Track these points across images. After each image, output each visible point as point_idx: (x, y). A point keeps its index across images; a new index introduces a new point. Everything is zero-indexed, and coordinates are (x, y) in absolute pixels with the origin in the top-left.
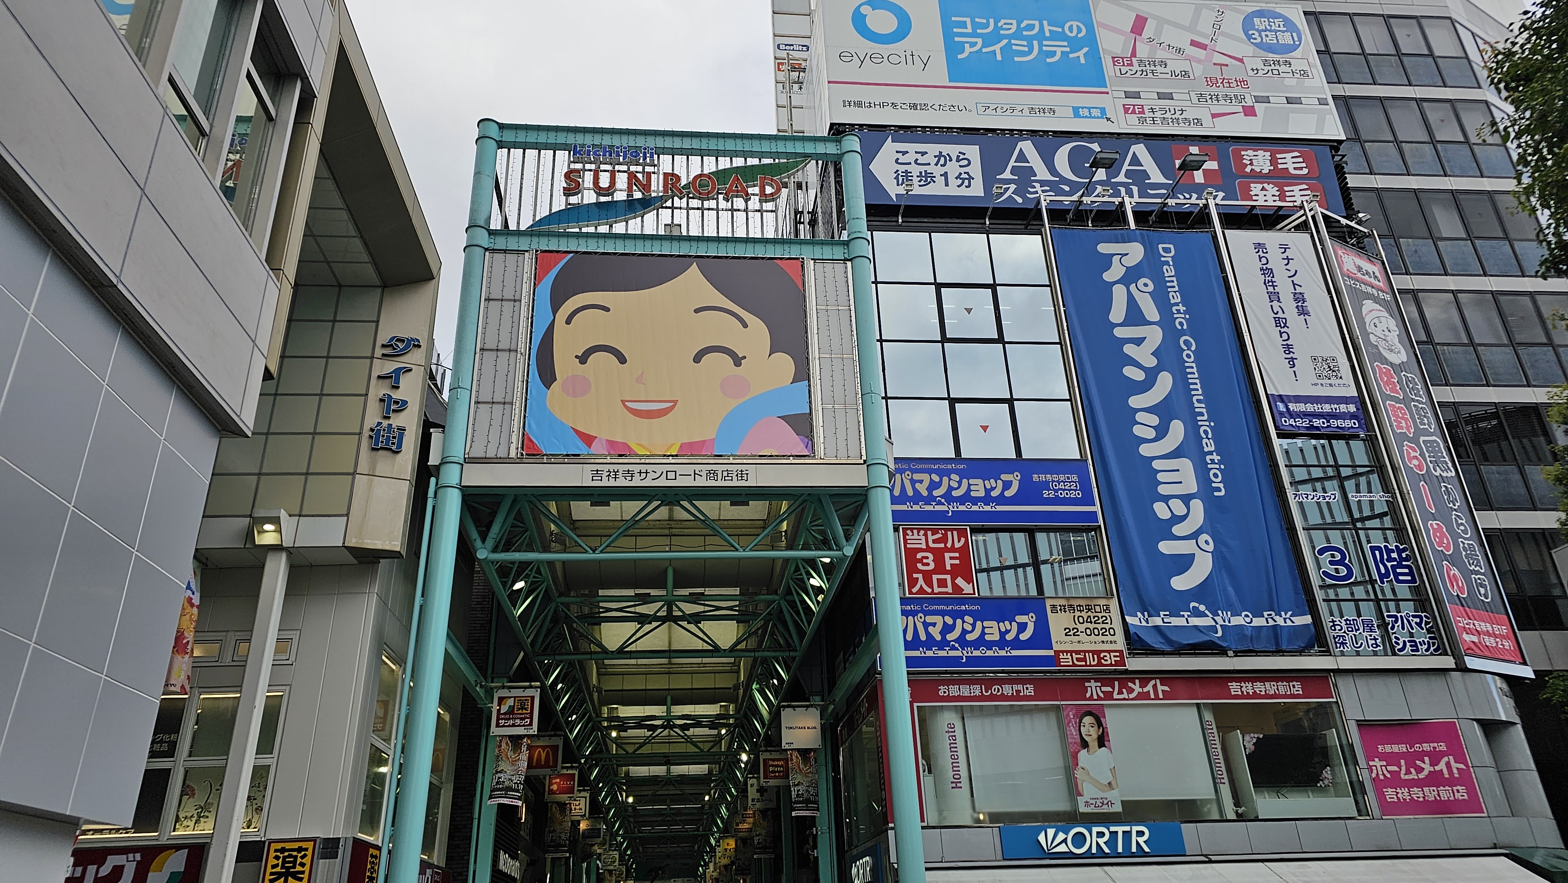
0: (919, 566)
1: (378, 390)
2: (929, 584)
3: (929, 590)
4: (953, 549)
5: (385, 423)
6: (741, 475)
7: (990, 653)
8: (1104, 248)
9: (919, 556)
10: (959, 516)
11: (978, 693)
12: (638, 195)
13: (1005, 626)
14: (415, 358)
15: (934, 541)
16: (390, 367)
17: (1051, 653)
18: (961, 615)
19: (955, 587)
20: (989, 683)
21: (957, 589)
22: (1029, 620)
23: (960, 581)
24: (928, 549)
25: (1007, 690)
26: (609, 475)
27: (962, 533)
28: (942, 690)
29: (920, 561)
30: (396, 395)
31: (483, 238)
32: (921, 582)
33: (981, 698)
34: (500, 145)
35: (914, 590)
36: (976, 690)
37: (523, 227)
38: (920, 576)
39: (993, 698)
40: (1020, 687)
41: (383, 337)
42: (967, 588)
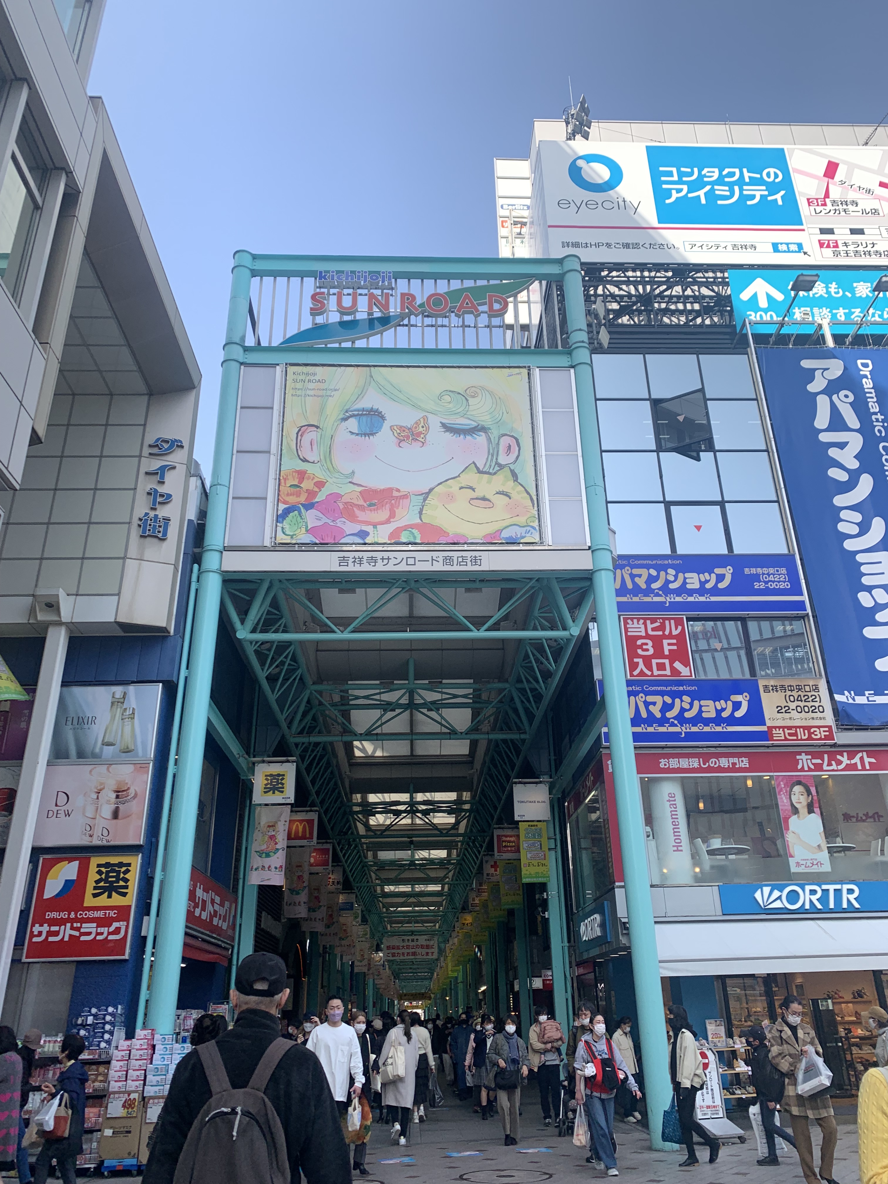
0: (640, 651)
1: (147, 484)
2: (649, 667)
3: (649, 673)
4: (670, 636)
5: (152, 514)
6: (475, 561)
7: (707, 729)
8: (806, 364)
9: (639, 642)
10: (675, 607)
11: (696, 765)
12: (377, 314)
13: (719, 705)
14: (178, 457)
15: (653, 629)
16: (156, 464)
17: (764, 728)
18: (679, 695)
19: (673, 669)
20: (706, 757)
21: (675, 672)
22: (743, 699)
23: (677, 665)
24: (647, 636)
25: (724, 762)
26: (354, 562)
27: (679, 622)
28: (663, 763)
29: (640, 647)
30: (161, 489)
31: (238, 353)
32: (641, 666)
33: (700, 770)
34: (254, 273)
35: (636, 673)
36: (695, 763)
37: (275, 344)
38: (640, 661)
39: (710, 770)
40: (736, 760)
41: (150, 439)
42: (685, 671)
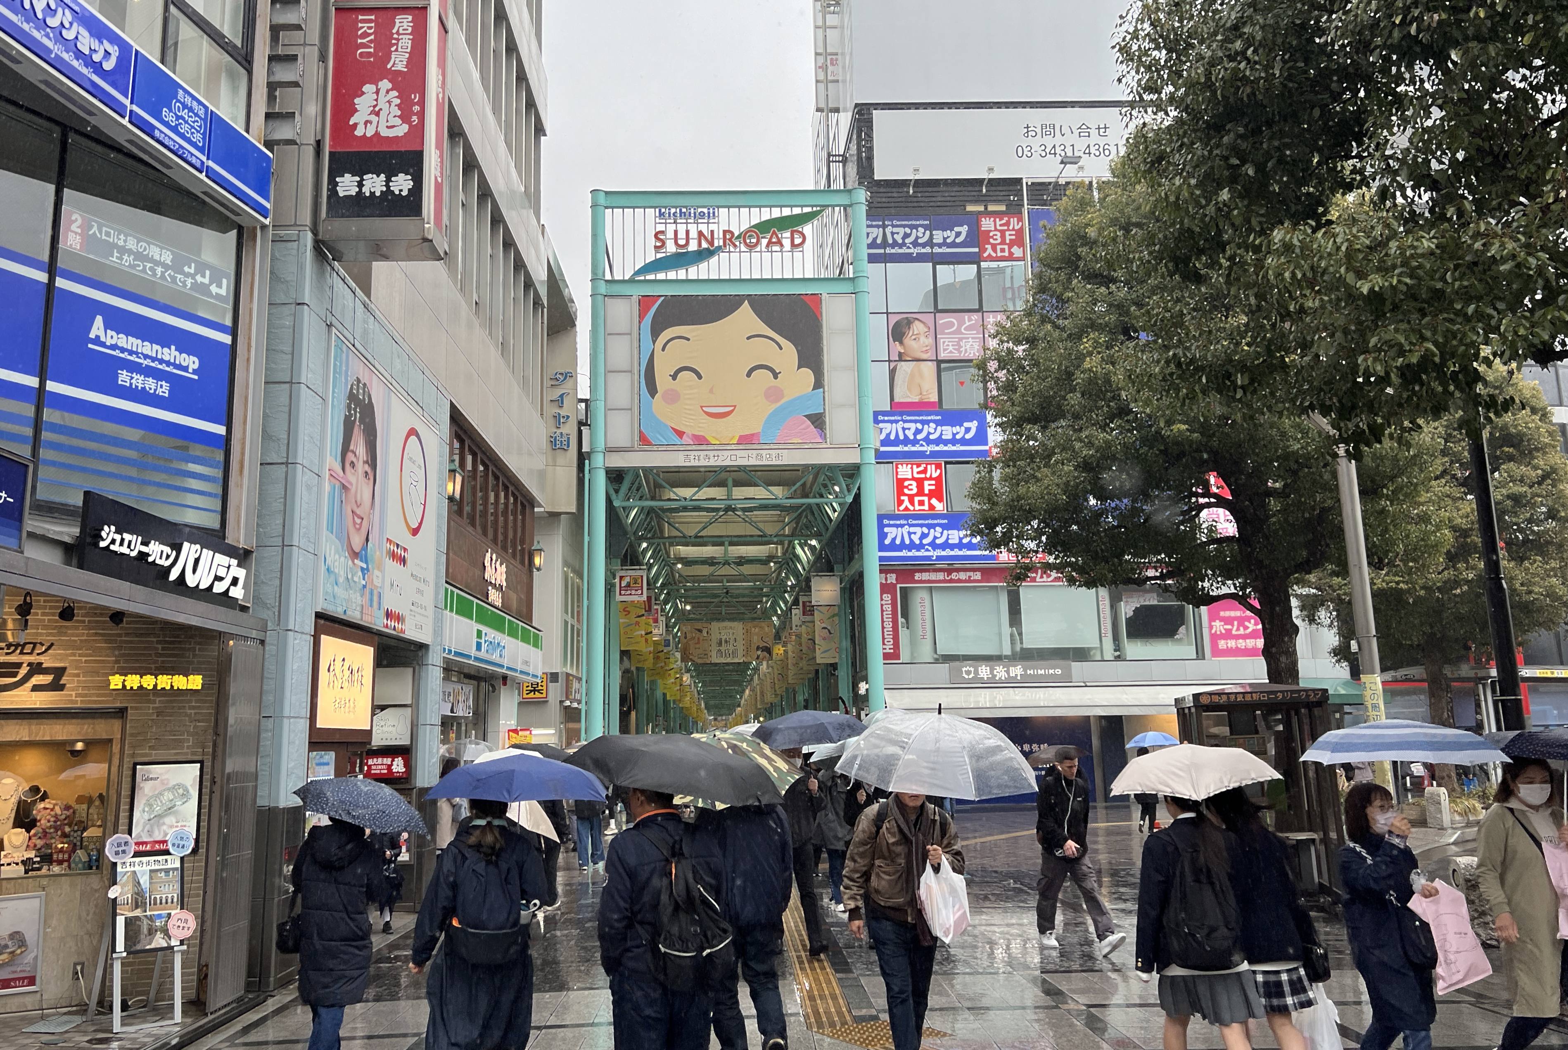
0: (906, 491)
1: (551, 410)
2: (912, 503)
3: (911, 508)
4: (931, 479)
5: (558, 431)
6: (778, 456)
7: (952, 553)
9: (906, 483)
10: (934, 454)
11: (942, 578)
14: (569, 386)
15: (918, 473)
16: (557, 393)
18: (933, 526)
19: (930, 504)
20: (949, 571)
21: (931, 507)
23: (934, 501)
24: (913, 479)
25: (963, 576)
26: (694, 459)
27: (938, 466)
28: (917, 576)
29: (907, 487)
30: (563, 413)
31: (600, 287)
32: (906, 503)
33: (944, 581)
34: (607, 208)
35: (902, 508)
36: (941, 576)
37: (627, 278)
38: (906, 498)
39: (951, 581)
40: (971, 574)
41: (551, 373)
42: (939, 506)
